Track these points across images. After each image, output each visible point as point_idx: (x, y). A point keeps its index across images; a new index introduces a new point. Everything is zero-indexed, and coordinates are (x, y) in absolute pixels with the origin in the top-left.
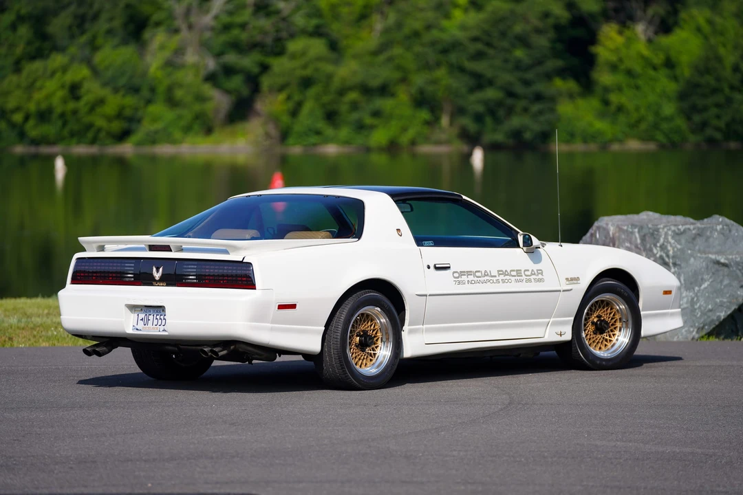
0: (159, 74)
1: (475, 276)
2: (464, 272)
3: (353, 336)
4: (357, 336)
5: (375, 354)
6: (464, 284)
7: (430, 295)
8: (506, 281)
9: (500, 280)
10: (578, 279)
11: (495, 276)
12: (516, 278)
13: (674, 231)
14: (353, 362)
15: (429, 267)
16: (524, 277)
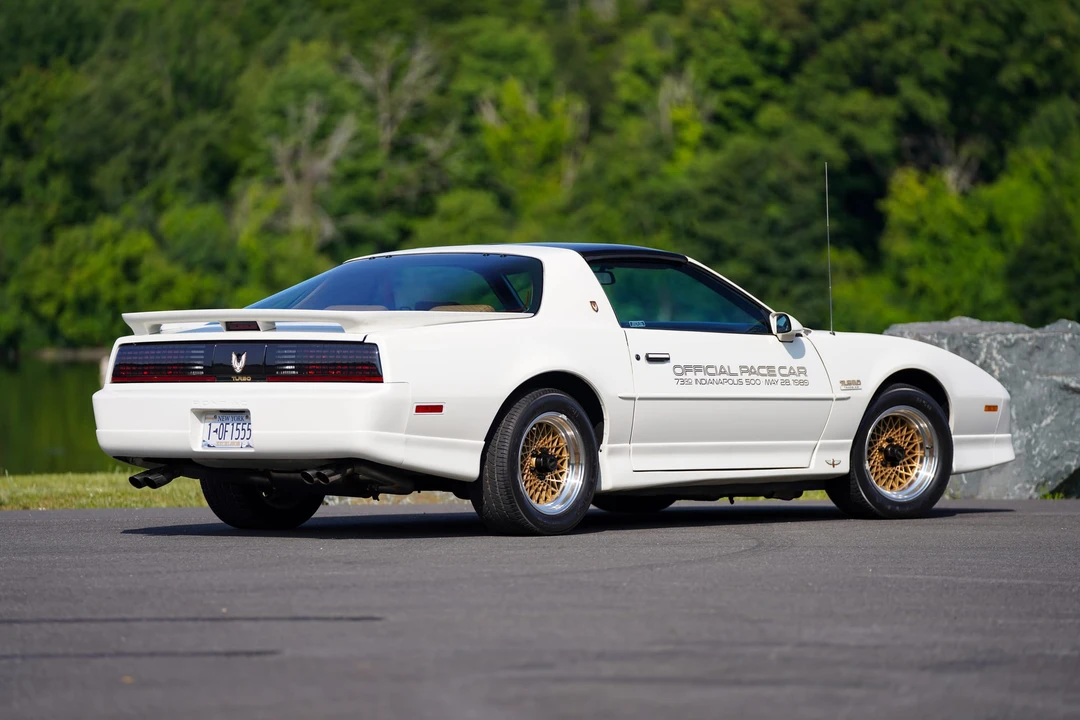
0: (254, 244)
1: (706, 373)
2: (690, 366)
3: (526, 455)
4: (533, 456)
5: (559, 484)
6: (690, 384)
7: (640, 399)
8: (753, 382)
9: (744, 381)
10: (858, 382)
11: (736, 375)
12: (768, 378)
13: (1000, 343)
14: (527, 494)
15: (638, 358)
16: (779, 377)
